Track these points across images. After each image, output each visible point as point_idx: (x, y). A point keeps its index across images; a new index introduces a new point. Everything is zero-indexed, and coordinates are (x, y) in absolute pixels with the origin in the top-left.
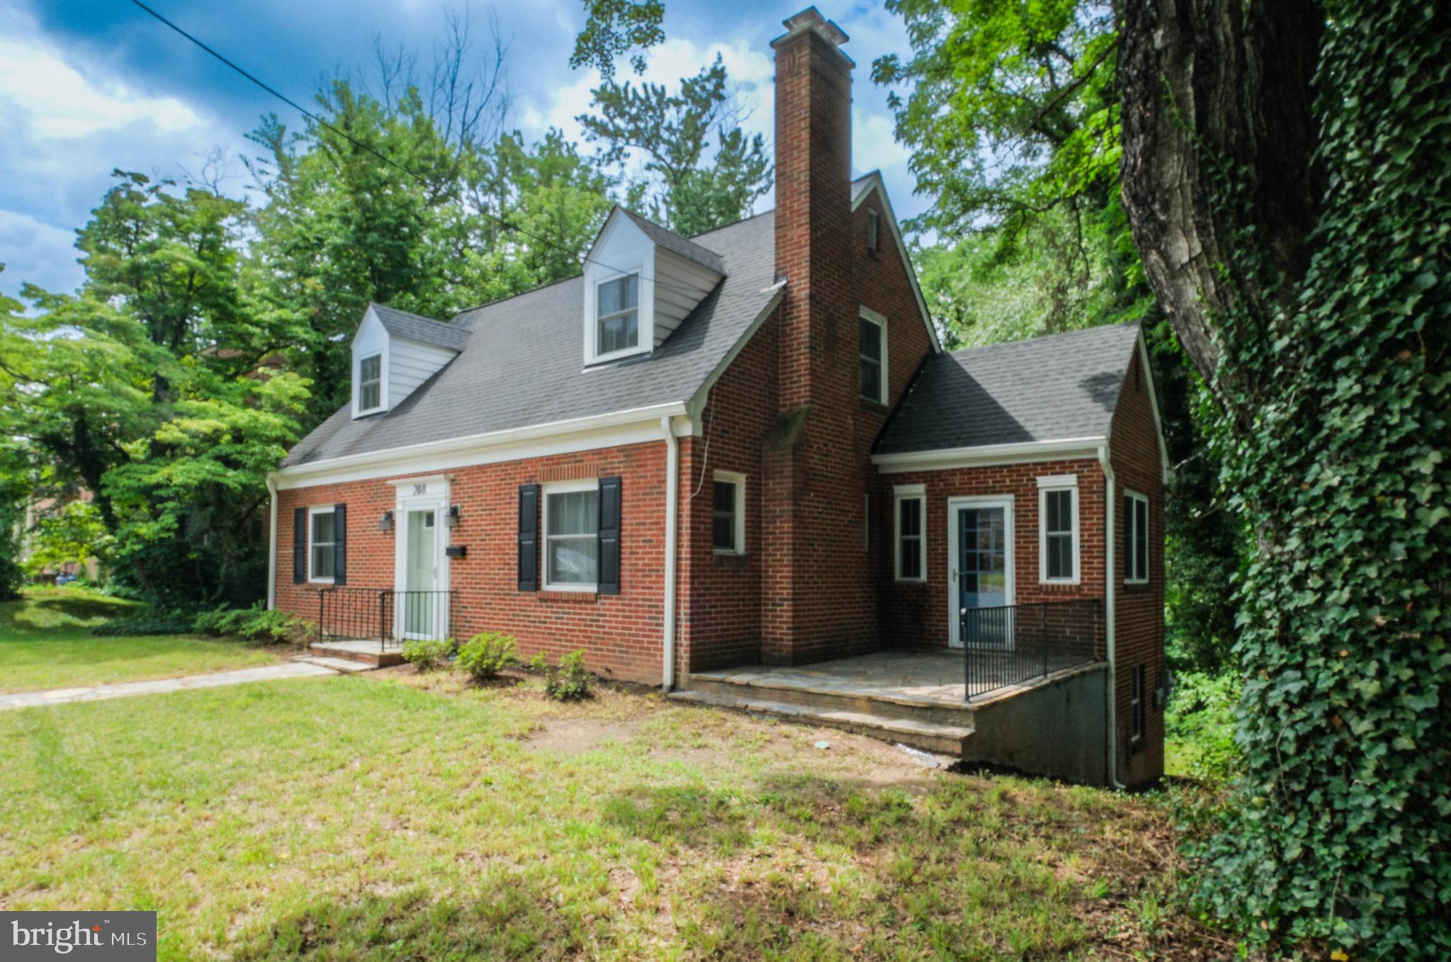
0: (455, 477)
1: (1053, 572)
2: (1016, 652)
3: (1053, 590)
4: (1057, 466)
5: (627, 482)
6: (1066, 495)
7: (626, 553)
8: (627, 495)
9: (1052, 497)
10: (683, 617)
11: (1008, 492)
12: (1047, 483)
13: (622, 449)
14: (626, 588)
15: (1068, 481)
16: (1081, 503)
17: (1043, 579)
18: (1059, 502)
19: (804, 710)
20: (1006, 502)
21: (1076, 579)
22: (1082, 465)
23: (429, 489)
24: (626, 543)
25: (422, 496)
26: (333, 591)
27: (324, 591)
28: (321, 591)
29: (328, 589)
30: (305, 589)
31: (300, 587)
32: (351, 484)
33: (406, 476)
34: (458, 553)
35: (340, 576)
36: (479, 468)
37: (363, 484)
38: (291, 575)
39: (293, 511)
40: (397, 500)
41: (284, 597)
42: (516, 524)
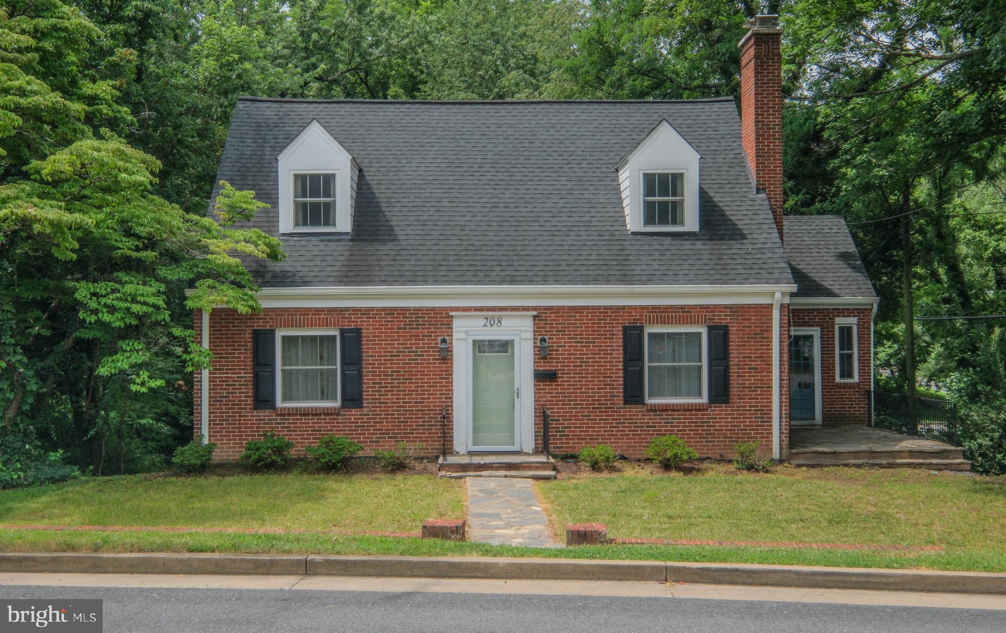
0: (541, 316)
1: (842, 376)
2: (823, 425)
3: (845, 386)
4: (847, 311)
5: (733, 329)
6: (849, 329)
7: (733, 376)
8: (733, 337)
9: (841, 329)
10: (784, 416)
11: (817, 326)
12: (840, 321)
13: (726, 307)
14: (734, 399)
15: (852, 321)
16: (858, 334)
17: (838, 379)
18: (846, 332)
19: (891, 461)
20: (816, 332)
21: (856, 379)
22: (860, 312)
23: (505, 322)
24: (734, 370)
25: (495, 328)
26: (338, 414)
27: (320, 415)
28: (313, 415)
29: (327, 412)
30: (278, 415)
31: (267, 412)
32: (368, 310)
33: (477, 309)
34: (544, 377)
35: (353, 399)
36: (571, 308)
37: (390, 311)
38: (246, 401)
39: (248, 332)
40: (454, 329)
41: (230, 424)
42: (619, 354)
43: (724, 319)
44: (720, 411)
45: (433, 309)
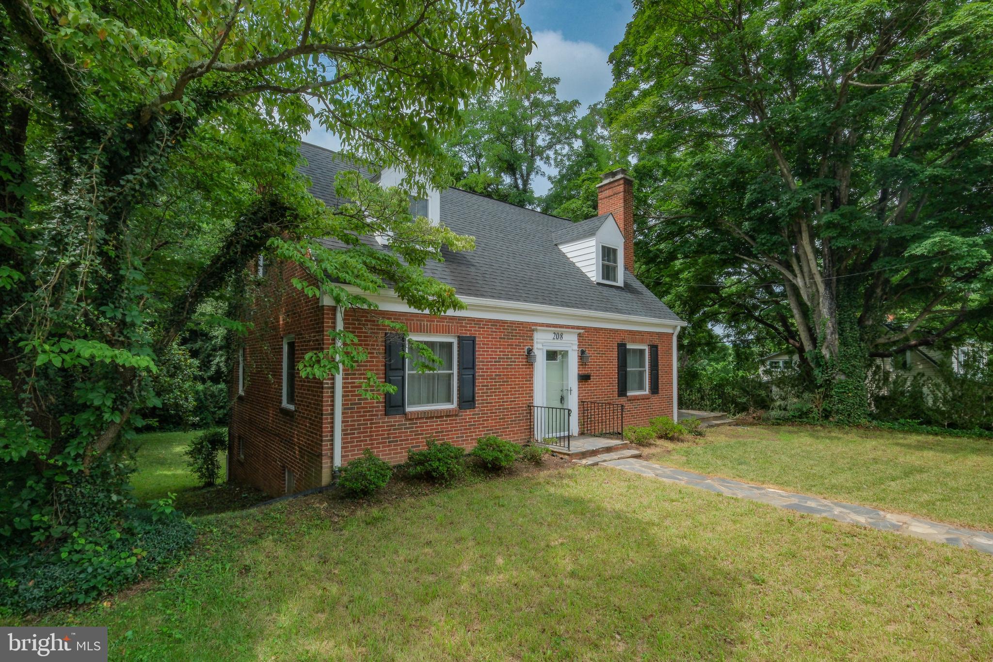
0: (581, 333)
5: (660, 347)
7: (659, 377)
8: (660, 352)
13: (658, 334)
14: (660, 391)
23: (564, 337)
24: (660, 373)
25: (559, 341)
26: (456, 415)
27: (442, 417)
28: (437, 417)
29: (449, 414)
30: (407, 419)
31: (398, 418)
32: (480, 320)
33: (548, 325)
34: (584, 378)
35: (467, 401)
36: (595, 329)
37: (495, 322)
38: (378, 407)
39: (380, 335)
40: (535, 341)
41: (362, 433)
42: (615, 362)
43: (656, 342)
44: (655, 399)
45: (522, 323)
